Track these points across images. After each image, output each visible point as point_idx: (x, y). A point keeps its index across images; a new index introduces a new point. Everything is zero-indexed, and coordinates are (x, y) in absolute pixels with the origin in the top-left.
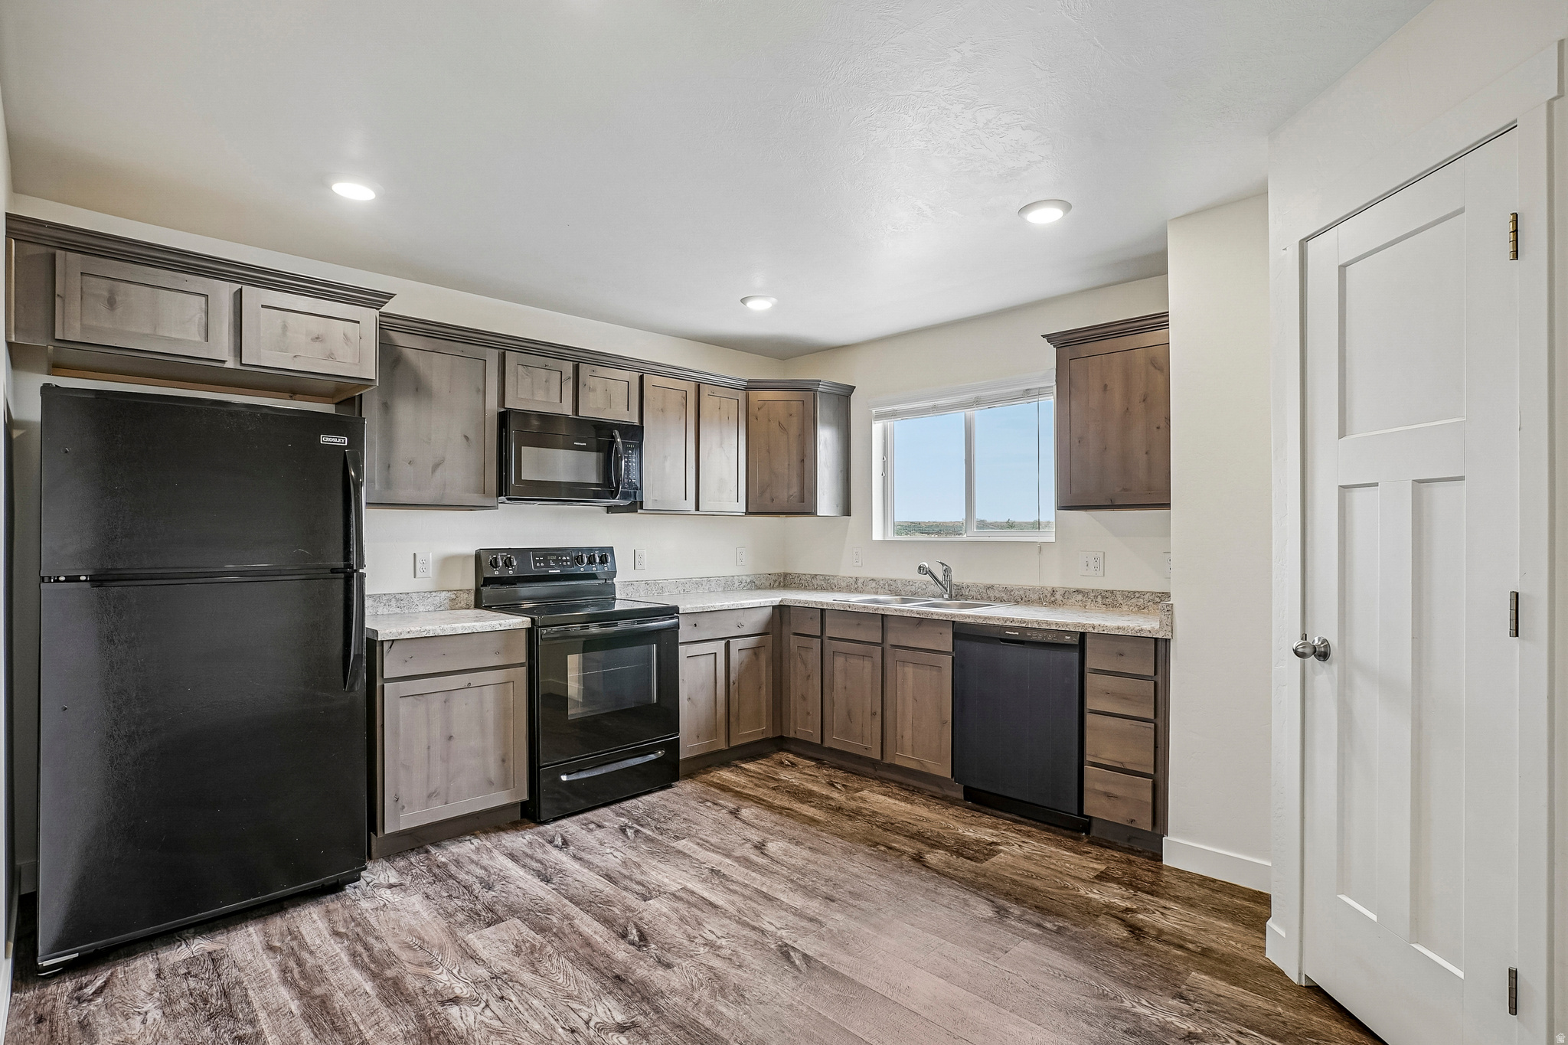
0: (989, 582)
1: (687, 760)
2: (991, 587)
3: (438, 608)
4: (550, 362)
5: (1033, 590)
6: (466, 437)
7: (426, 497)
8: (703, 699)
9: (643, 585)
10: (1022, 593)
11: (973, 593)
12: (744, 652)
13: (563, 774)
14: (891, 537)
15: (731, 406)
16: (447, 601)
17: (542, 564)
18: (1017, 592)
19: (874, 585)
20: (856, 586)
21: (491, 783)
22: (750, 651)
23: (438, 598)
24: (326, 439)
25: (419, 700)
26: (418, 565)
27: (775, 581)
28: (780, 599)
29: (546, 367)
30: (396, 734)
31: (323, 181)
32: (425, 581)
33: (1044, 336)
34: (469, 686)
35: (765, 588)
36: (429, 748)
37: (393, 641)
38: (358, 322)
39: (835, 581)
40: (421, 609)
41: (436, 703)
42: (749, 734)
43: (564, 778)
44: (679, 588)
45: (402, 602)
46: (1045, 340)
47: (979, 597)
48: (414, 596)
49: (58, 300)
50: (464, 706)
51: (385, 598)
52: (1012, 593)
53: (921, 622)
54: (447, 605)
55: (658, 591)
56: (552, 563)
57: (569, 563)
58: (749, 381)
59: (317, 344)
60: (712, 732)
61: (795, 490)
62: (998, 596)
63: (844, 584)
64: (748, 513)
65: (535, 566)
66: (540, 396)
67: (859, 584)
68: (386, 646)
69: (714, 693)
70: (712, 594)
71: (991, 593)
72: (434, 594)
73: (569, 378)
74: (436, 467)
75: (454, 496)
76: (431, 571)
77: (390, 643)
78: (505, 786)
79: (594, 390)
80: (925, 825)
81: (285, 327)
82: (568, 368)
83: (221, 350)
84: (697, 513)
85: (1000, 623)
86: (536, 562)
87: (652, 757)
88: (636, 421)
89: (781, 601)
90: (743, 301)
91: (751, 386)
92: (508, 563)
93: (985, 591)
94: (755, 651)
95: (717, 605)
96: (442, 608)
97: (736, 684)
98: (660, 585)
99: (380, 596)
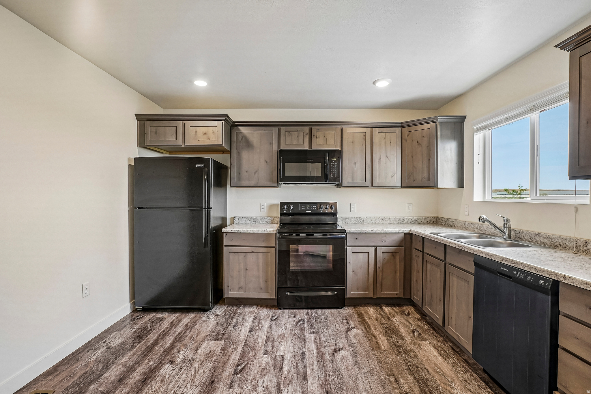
0: (537, 230)
1: (349, 299)
2: (538, 234)
3: (267, 223)
4: (299, 129)
5: (569, 239)
6: (266, 161)
7: (252, 183)
8: (361, 273)
9: (353, 219)
10: (560, 241)
11: (526, 237)
12: (386, 254)
13: (288, 292)
14: (488, 198)
15: (394, 136)
16: (270, 220)
17: (304, 209)
18: (556, 240)
19: (473, 226)
20: (465, 226)
21: (261, 289)
22: (390, 254)
23: (267, 219)
24: (198, 166)
25: (236, 254)
26: (261, 207)
27: (430, 221)
28: (409, 230)
29: (297, 131)
30: (228, 264)
31: (191, 82)
32: (264, 213)
33: (556, 46)
34: (253, 252)
35: (424, 224)
36: (239, 271)
37: (227, 233)
38: (216, 126)
39: (456, 223)
40: (261, 223)
41: (242, 256)
42: (388, 294)
43: (288, 294)
44: (373, 221)
45: (255, 220)
46: (558, 49)
47: (530, 240)
48: (259, 218)
49: (145, 134)
50: (251, 259)
51: (249, 218)
52: (553, 240)
53: (460, 251)
54: (270, 222)
55: (361, 222)
56: (308, 208)
57: (316, 208)
58: (402, 123)
59: (205, 136)
60: (367, 289)
61: (425, 175)
62: (542, 241)
63: (460, 225)
64: (402, 187)
65: (301, 209)
66: (295, 142)
67: (466, 225)
68: (225, 234)
69: (367, 270)
70: (376, 225)
71: (538, 239)
72: (266, 218)
73: (307, 134)
74: (255, 172)
75: (262, 183)
76: (266, 210)
77: (226, 233)
78: (267, 291)
79: (319, 137)
80: (437, 377)
81: (196, 132)
82: (307, 130)
83: (180, 142)
84: (372, 187)
85: (499, 260)
86: (301, 207)
87: (330, 293)
88: (339, 148)
89: (410, 231)
90: (374, 83)
91: (404, 125)
92: (289, 208)
93: (534, 236)
94: (393, 254)
95: (387, 230)
96: (268, 223)
97: (381, 268)
98: (362, 219)
99: (248, 217)
